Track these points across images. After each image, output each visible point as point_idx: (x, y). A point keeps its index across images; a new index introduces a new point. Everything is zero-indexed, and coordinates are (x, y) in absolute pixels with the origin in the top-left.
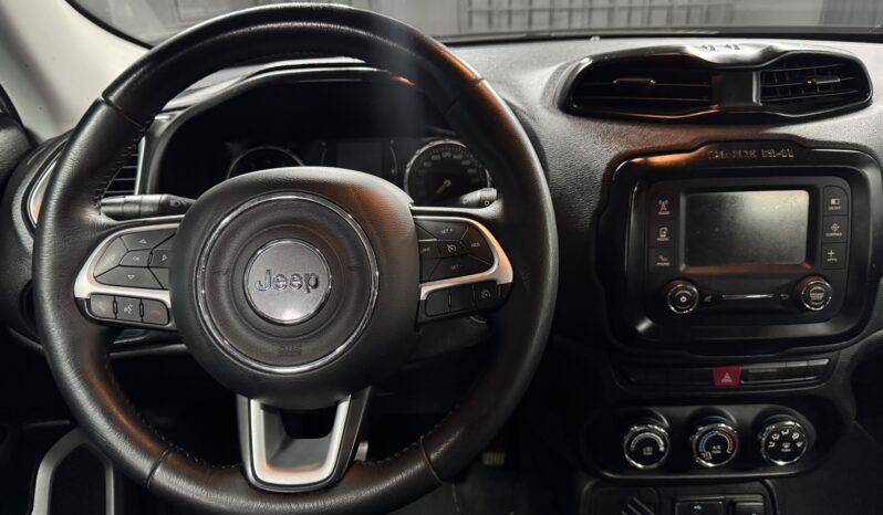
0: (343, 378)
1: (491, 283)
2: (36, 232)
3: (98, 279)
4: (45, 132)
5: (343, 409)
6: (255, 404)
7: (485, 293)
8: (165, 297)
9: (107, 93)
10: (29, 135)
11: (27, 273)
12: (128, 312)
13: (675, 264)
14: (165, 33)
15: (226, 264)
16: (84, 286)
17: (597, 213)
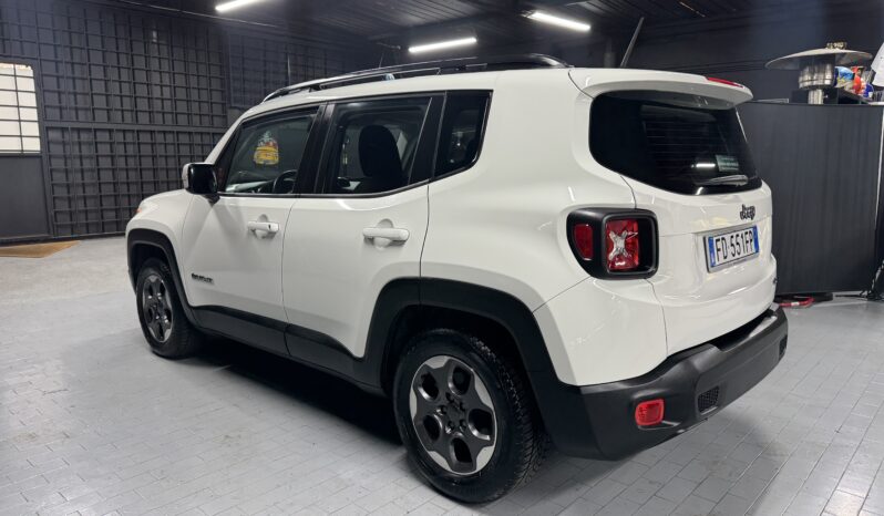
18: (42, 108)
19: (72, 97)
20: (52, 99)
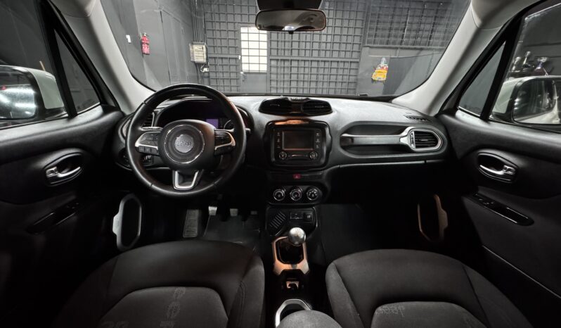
0: (196, 166)
1: (230, 146)
2: (125, 138)
3: (141, 143)
4: (127, 113)
5: (197, 174)
6: (176, 173)
7: (229, 148)
8: (157, 148)
9: (145, 101)
10: (123, 113)
11: (124, 146)
12: (148, 150)
13: (281, 148)
14: (159, 89)
15: (170, 140)
16: (137, 144)
17: (264, 136)
18: (270, 50)
19: (283, 43)
20: (274, 45)
